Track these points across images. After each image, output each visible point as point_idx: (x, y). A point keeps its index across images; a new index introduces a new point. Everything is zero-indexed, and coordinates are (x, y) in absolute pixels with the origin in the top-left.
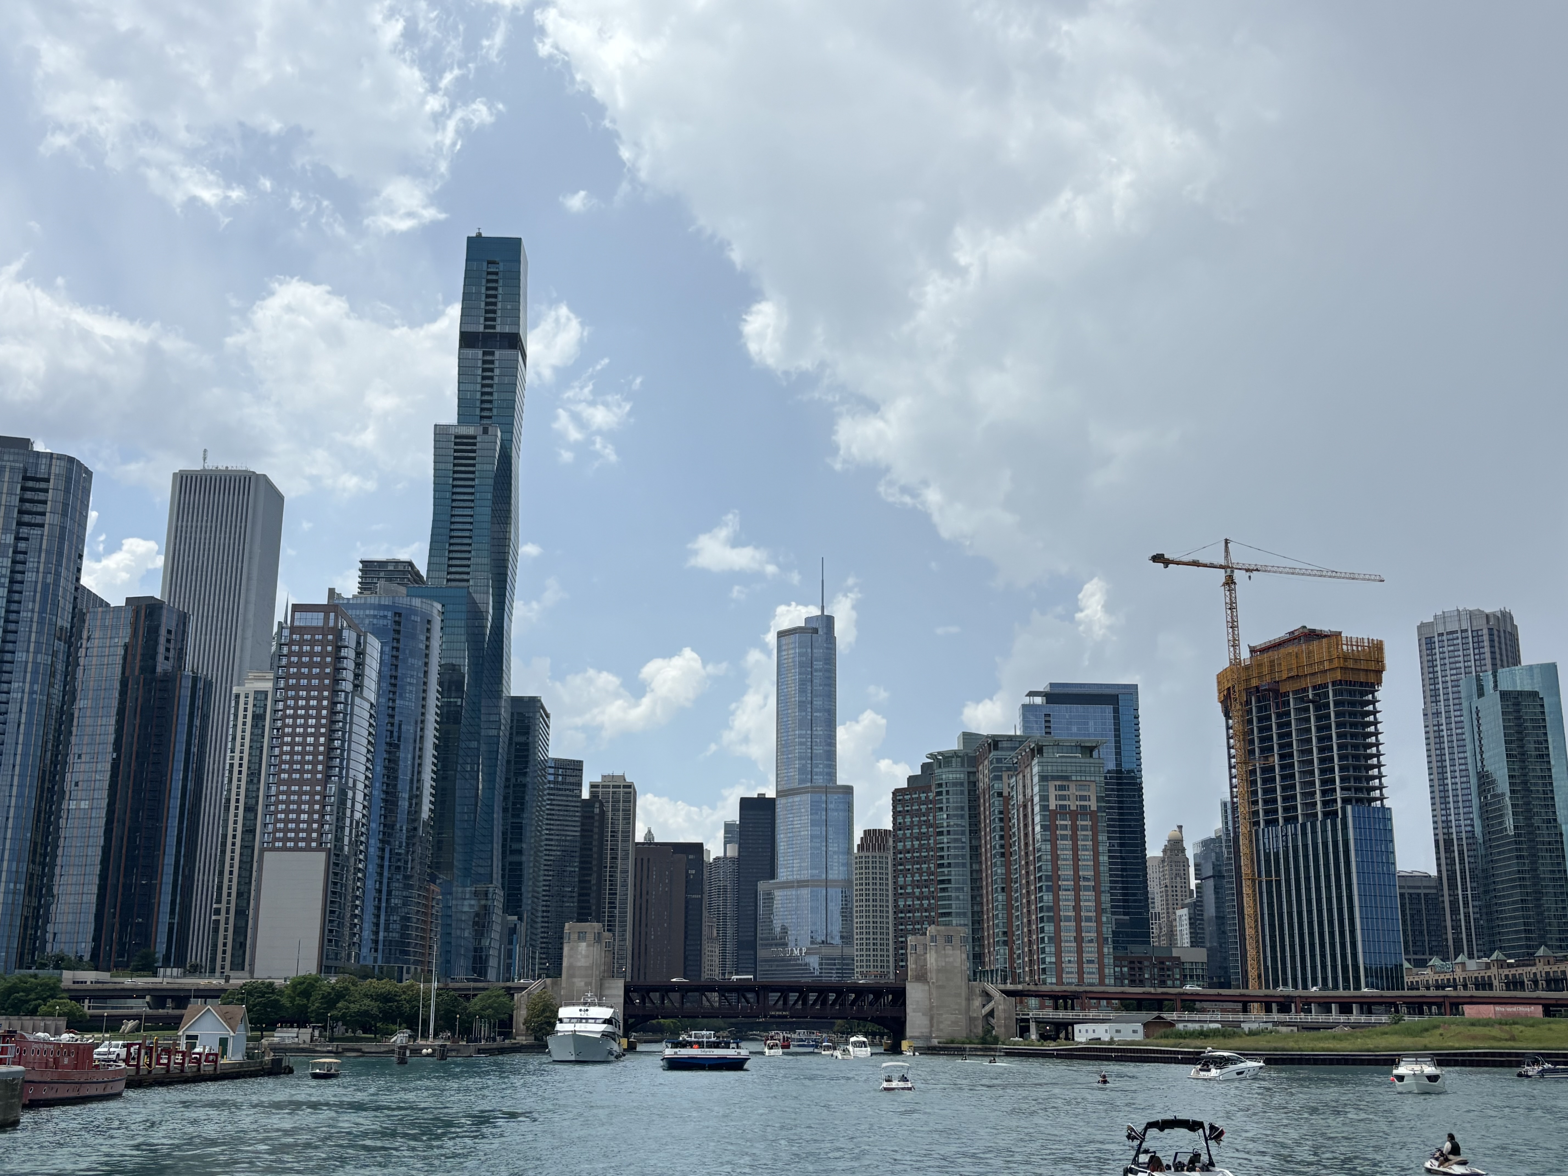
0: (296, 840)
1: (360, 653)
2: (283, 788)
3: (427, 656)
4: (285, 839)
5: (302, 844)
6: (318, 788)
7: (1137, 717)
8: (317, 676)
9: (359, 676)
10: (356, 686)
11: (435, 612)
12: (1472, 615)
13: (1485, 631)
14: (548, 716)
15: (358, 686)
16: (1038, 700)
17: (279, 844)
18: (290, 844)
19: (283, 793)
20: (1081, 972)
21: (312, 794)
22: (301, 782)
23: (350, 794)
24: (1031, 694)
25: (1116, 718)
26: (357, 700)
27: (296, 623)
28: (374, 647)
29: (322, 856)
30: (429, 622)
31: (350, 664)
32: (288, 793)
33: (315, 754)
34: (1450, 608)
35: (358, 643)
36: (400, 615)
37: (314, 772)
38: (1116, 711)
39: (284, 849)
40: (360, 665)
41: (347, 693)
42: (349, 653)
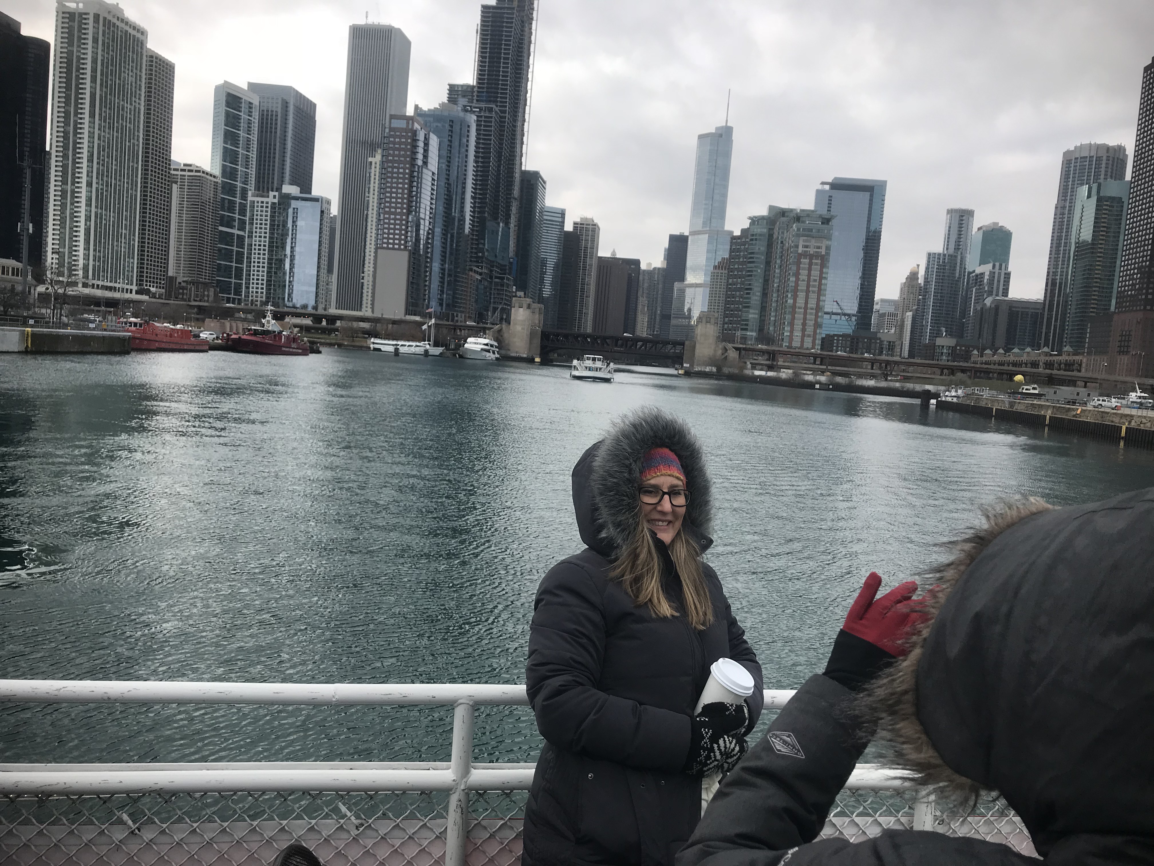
0: (394, 244)
1: (426, 144)
2: (387, 216)
3: (467, 146)
4: (388, 243)
5: (396, 246)
6: (404, 217)
7: (883, 200)
8: (403, 156)
9: (425, 157)
10: (424, 162)
11: (473, 121)
12: (1098, 147)
13: (1104, 158)
14: (545, 182)
15: (425, 163)
16: (827, 187)
17: (385, 245)
18: (391, 246)
19: (387, 218)
20: (802, 341)
21: (401, 220)
22: (395, 214)
23: (422, 222)
24: (823, 183)
25: (871, 200)
26: (424, 170)
27: (392, 126)
28: (434, 141)
29: (406, 254)
30: (469, 126)
31: (421, 150)
32: (389, 219)
33: (402, 198)
34: (1086, 142)
35: (425, 138)
36: (452, 121)
37: (402, 208)
38: (872, 196)
39: (388, 248)
40: (426, 150)
41: (419, 167)
42: (421, 144)
